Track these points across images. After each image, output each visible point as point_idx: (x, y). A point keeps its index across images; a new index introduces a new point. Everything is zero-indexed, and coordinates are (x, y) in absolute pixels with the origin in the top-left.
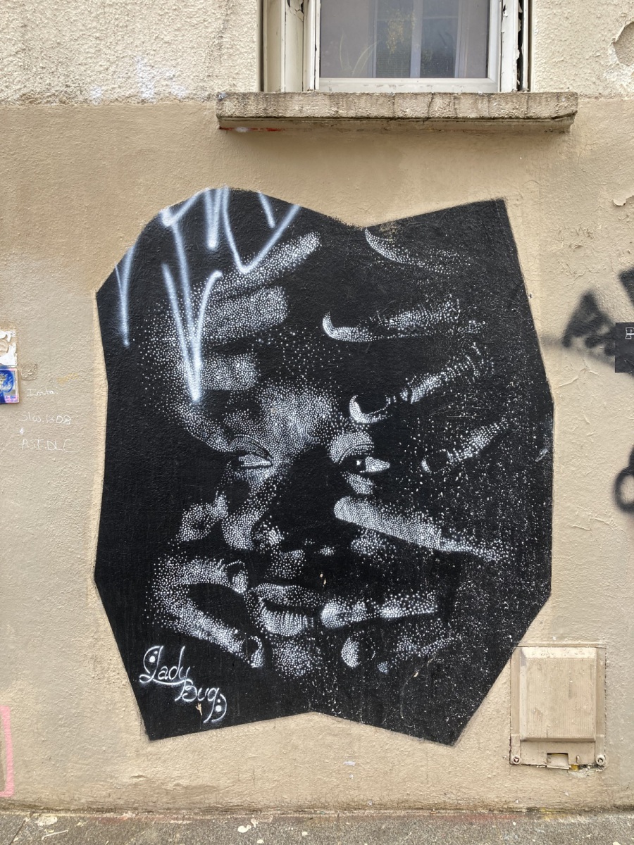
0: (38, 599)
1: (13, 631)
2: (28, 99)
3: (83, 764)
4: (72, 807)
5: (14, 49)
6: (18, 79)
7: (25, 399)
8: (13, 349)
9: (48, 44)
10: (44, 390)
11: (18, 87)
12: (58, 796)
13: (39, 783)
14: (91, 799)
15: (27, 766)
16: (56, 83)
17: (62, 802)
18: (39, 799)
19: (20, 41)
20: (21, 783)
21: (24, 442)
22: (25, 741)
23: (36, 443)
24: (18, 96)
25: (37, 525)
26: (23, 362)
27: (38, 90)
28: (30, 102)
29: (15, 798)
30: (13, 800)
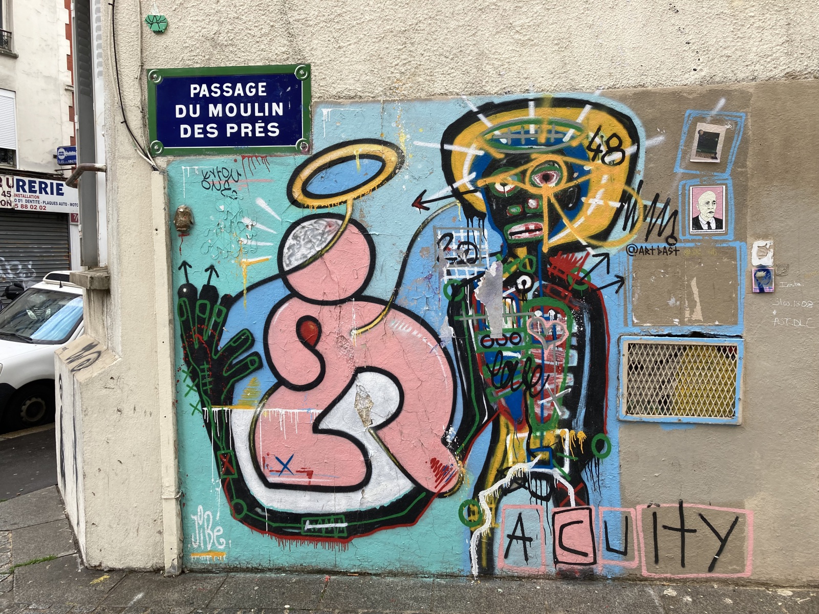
0: (780, 433)
1: (760, 456)
2: (791, 76)
3: (807, 553)
4: (796, 584)
5: (781, 41)
6: (783, 62)
7: (778, 290)
8: (771, 254)
9: (805, 37)
10: (793, 284)
11: (784, 68)
12: (785, 576)
13: (772, 567)
14: (811, 579)
15: (763, 554)
16: (811, 64)
17: (788, 581)
18: (771, 579)
19: (785, 35)
20: (758, 567)
21: (776, 320)
22: (763, 536)
23: (785, 321)
24: (783, 74)
25: (783, 380)
26: (778, 263)
27: (798, 70)
28: (793, 78)
29: (752, 578)
30: (751, 579)
